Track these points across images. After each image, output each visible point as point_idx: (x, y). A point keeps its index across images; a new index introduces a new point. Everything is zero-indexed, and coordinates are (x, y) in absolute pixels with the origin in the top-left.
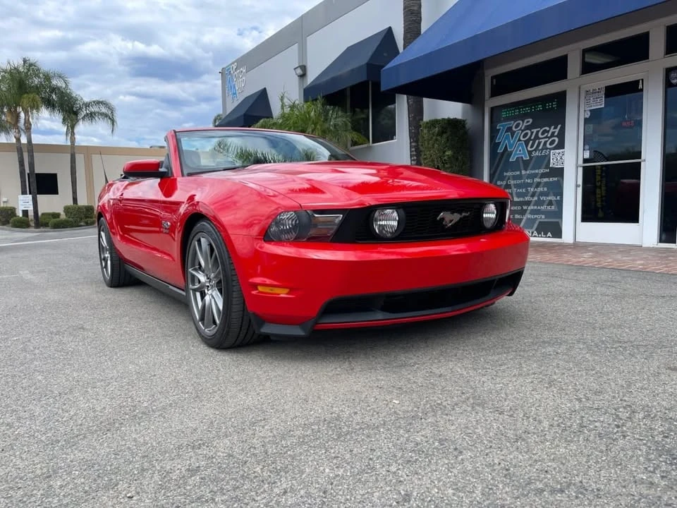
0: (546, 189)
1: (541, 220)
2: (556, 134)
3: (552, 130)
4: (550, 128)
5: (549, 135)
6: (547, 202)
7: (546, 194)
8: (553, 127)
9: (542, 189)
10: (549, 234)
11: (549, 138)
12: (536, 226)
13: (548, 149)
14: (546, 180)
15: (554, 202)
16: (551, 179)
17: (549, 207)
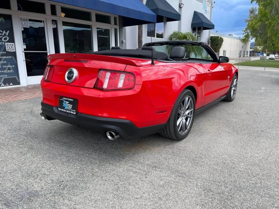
0: (5, 62)
1: (5, 78)
2: (7, 35)
3: (4, 32)
4: (3, 31)
5: (3, 35)
6: (7, 68)
7: (6, 64)
8: (4, 31)
9: (3, 62)
10: (11, 84)
11: (3, 36)
12: (2, 81)
13: (3, 42)
14: (5, 57)
15: (11, 69)
16: (8, 57)
17: (9, 71)
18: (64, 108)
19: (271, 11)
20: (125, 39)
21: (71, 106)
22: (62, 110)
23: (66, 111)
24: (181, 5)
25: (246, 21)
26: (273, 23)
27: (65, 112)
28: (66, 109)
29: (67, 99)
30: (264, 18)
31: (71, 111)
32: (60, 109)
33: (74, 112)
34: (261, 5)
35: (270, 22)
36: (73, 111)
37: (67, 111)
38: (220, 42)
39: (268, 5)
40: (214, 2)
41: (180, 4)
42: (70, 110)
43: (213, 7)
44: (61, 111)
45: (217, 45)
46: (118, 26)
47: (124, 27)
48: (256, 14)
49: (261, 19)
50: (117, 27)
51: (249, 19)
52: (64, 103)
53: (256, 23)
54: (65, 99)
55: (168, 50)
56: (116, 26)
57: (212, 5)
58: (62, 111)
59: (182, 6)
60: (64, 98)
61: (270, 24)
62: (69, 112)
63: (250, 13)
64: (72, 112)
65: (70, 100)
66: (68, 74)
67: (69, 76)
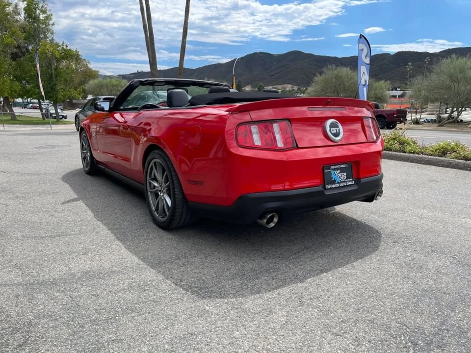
18: (334, 182)
21: (345, 174)
22: (333, 186)
23: (338, 185)
27: (338, 187)
28: (338, 183)
29: (337, 167)
31: (347, 182)
32: (330, 186)
33: (351, 181)
36: (349, 181)
37: (341, 185)
42: (345, 182)
44: (331, 188)
52: (333, 174)
54: (334, 167)
58: (333, 188)
60: (332, 167)
62: (345, 184)
64: (348, 183)
65: (342, 166)
66: (332, 129)
67: (335, 132)
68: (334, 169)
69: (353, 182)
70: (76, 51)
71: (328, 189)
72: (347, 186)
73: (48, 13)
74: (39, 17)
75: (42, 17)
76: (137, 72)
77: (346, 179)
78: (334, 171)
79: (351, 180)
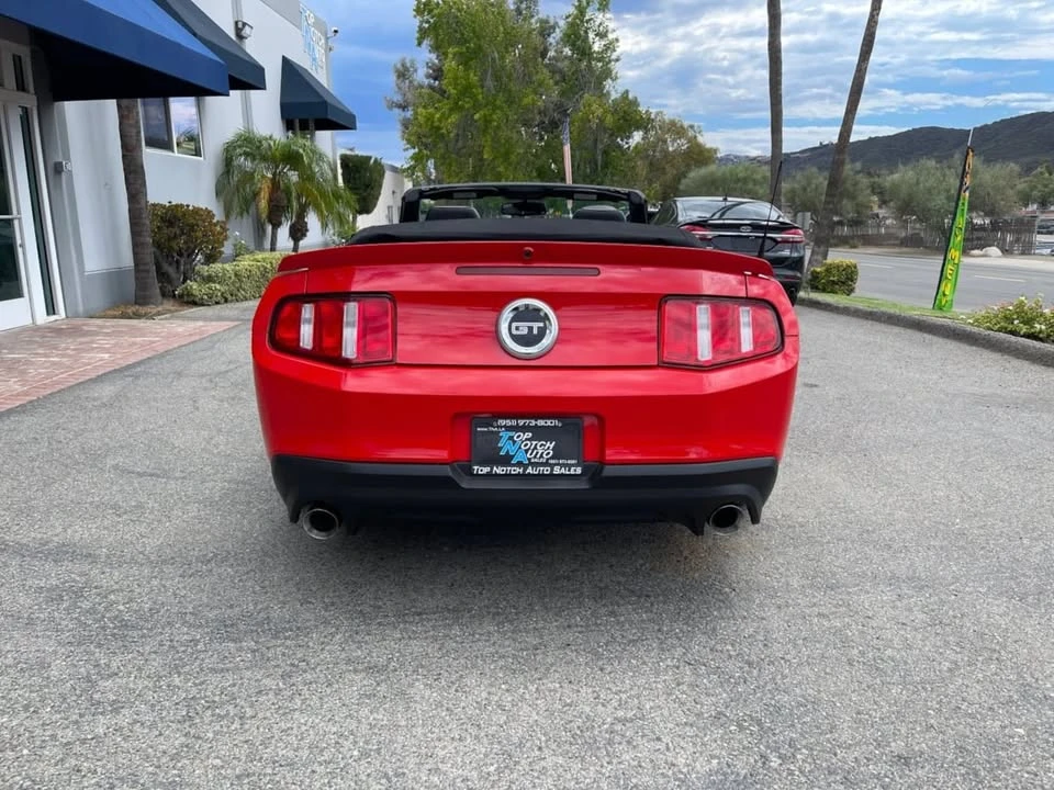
18: (504, 460)
19: (482, 80)
20: (68, 158)
21: (551, 445)
22: (498, 470)
23: (519, 470)
24: (242, 30)
25: (392, 105)
26: (495, 117)
27: (517, 475)
28: (520, 464)
29: (521, 422)
30: (467, 100)
31: (552, 466)
32: (486, 470)
33: (570, 466)
34: (455, 55)
35: (485, 115)
36: (562, 465)
37: (529, 470)
38: (375, 175)
39: (472, 59)
40: (336, 31)
41: (240, 25)
42: (546, 464)
43: (330, 49)
44: (489, 475)
45: (367, 186)
46: (35, 97)
47: (57, 104)
48: (416, 83)
49: (457, 103)
50: (30, 101)
51: (398, 98)
52: (504, 439)
53: (444, 117)
54: (509, 422)
55: (222, 203)
56: (22, 94)
57: (327, 39)
58: (496, 475)
59: (247, 30)
60: (502, 422)
61: (487, 121)
62: (546, 470)
63: (399, 77)
64: (557, 470)
65: (541, 423)
66: (514, 325)
67: (525, 332)
68: (508, 428)
69: (579, 471)
70: (647, 111)
71: (478, 475)
72: (552, 475)
73: (611, 36)
74: (590, 48)
75: (597, 46)
76: (818, 145)
77: (552, 458)
78: (511, 434)
79: (573, 462)
